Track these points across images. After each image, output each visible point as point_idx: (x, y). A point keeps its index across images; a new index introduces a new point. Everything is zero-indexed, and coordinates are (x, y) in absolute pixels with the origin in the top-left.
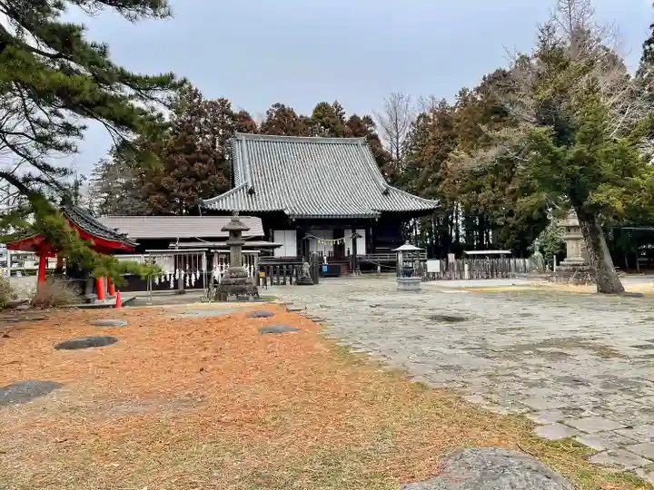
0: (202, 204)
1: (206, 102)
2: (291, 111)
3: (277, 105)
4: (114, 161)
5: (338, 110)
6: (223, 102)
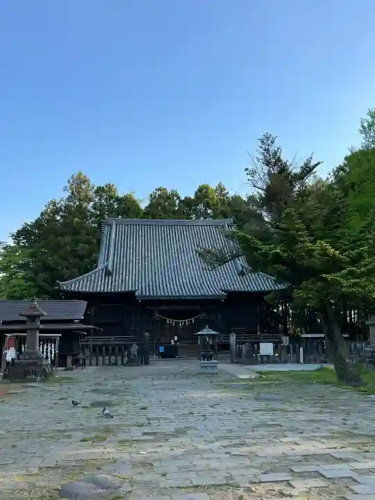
0: (59, 286)
1: (93, 187)
2: (174, 193)
4: (14, 243)
5: (221, 191)
6: (110, 187)
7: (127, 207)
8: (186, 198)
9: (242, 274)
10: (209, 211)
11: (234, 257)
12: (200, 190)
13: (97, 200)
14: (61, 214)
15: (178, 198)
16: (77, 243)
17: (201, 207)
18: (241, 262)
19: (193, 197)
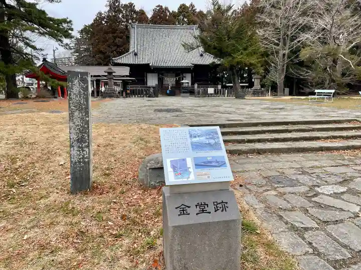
0: (112, 60)
1: (122, 5)
2: (166, 9)
3: (159, 6)
4: (80, 36)
5: (193, 8)
6: (131, 5)
7: (141, 17)
8: (173, 11)
9: (202, 55)
10: (186, 20)
11: (198, 47)
12: (181, 7)
13: (124, 12)
14: (105, 20)
15: (169, 11)
16: (115, 38)
17: (181, 17)
18: (201, 49)
19: (177, 11)
